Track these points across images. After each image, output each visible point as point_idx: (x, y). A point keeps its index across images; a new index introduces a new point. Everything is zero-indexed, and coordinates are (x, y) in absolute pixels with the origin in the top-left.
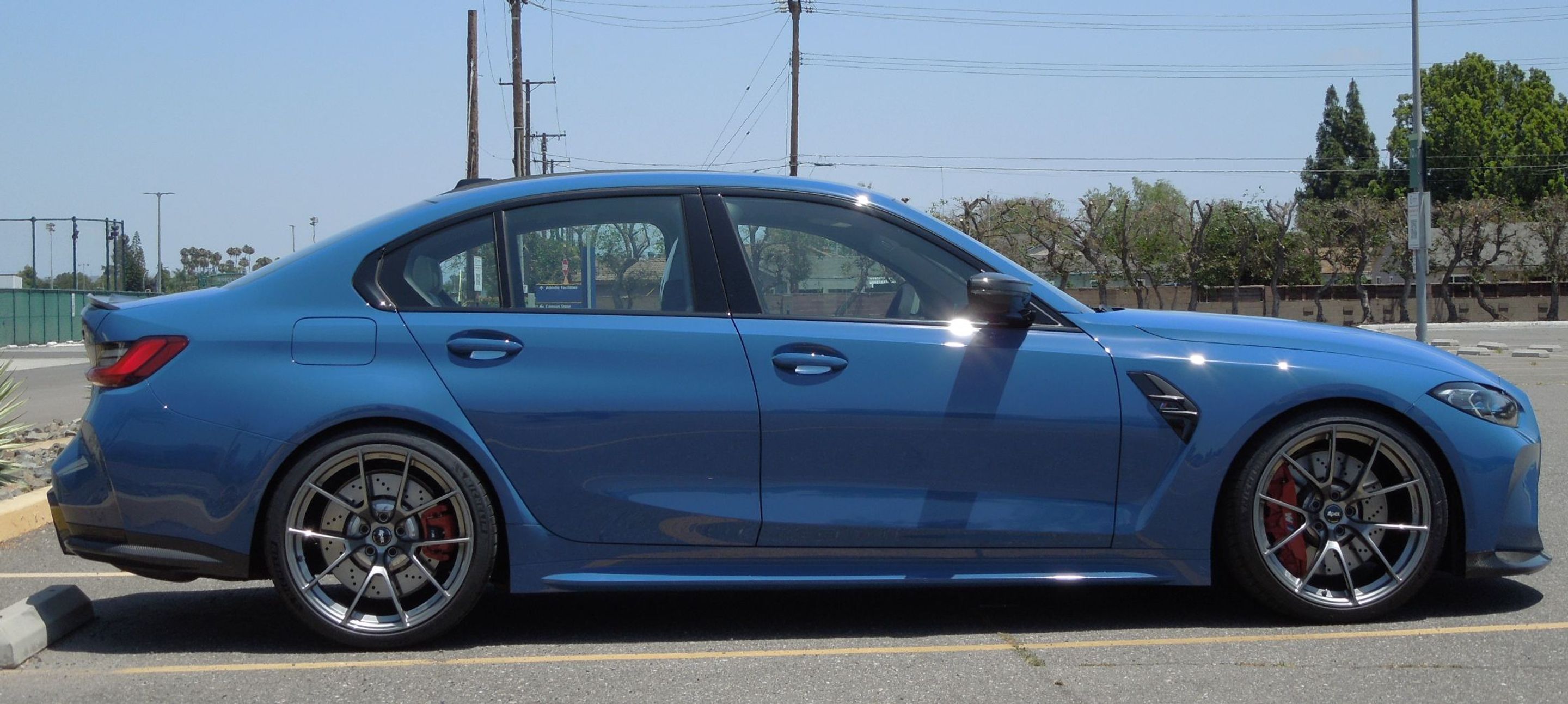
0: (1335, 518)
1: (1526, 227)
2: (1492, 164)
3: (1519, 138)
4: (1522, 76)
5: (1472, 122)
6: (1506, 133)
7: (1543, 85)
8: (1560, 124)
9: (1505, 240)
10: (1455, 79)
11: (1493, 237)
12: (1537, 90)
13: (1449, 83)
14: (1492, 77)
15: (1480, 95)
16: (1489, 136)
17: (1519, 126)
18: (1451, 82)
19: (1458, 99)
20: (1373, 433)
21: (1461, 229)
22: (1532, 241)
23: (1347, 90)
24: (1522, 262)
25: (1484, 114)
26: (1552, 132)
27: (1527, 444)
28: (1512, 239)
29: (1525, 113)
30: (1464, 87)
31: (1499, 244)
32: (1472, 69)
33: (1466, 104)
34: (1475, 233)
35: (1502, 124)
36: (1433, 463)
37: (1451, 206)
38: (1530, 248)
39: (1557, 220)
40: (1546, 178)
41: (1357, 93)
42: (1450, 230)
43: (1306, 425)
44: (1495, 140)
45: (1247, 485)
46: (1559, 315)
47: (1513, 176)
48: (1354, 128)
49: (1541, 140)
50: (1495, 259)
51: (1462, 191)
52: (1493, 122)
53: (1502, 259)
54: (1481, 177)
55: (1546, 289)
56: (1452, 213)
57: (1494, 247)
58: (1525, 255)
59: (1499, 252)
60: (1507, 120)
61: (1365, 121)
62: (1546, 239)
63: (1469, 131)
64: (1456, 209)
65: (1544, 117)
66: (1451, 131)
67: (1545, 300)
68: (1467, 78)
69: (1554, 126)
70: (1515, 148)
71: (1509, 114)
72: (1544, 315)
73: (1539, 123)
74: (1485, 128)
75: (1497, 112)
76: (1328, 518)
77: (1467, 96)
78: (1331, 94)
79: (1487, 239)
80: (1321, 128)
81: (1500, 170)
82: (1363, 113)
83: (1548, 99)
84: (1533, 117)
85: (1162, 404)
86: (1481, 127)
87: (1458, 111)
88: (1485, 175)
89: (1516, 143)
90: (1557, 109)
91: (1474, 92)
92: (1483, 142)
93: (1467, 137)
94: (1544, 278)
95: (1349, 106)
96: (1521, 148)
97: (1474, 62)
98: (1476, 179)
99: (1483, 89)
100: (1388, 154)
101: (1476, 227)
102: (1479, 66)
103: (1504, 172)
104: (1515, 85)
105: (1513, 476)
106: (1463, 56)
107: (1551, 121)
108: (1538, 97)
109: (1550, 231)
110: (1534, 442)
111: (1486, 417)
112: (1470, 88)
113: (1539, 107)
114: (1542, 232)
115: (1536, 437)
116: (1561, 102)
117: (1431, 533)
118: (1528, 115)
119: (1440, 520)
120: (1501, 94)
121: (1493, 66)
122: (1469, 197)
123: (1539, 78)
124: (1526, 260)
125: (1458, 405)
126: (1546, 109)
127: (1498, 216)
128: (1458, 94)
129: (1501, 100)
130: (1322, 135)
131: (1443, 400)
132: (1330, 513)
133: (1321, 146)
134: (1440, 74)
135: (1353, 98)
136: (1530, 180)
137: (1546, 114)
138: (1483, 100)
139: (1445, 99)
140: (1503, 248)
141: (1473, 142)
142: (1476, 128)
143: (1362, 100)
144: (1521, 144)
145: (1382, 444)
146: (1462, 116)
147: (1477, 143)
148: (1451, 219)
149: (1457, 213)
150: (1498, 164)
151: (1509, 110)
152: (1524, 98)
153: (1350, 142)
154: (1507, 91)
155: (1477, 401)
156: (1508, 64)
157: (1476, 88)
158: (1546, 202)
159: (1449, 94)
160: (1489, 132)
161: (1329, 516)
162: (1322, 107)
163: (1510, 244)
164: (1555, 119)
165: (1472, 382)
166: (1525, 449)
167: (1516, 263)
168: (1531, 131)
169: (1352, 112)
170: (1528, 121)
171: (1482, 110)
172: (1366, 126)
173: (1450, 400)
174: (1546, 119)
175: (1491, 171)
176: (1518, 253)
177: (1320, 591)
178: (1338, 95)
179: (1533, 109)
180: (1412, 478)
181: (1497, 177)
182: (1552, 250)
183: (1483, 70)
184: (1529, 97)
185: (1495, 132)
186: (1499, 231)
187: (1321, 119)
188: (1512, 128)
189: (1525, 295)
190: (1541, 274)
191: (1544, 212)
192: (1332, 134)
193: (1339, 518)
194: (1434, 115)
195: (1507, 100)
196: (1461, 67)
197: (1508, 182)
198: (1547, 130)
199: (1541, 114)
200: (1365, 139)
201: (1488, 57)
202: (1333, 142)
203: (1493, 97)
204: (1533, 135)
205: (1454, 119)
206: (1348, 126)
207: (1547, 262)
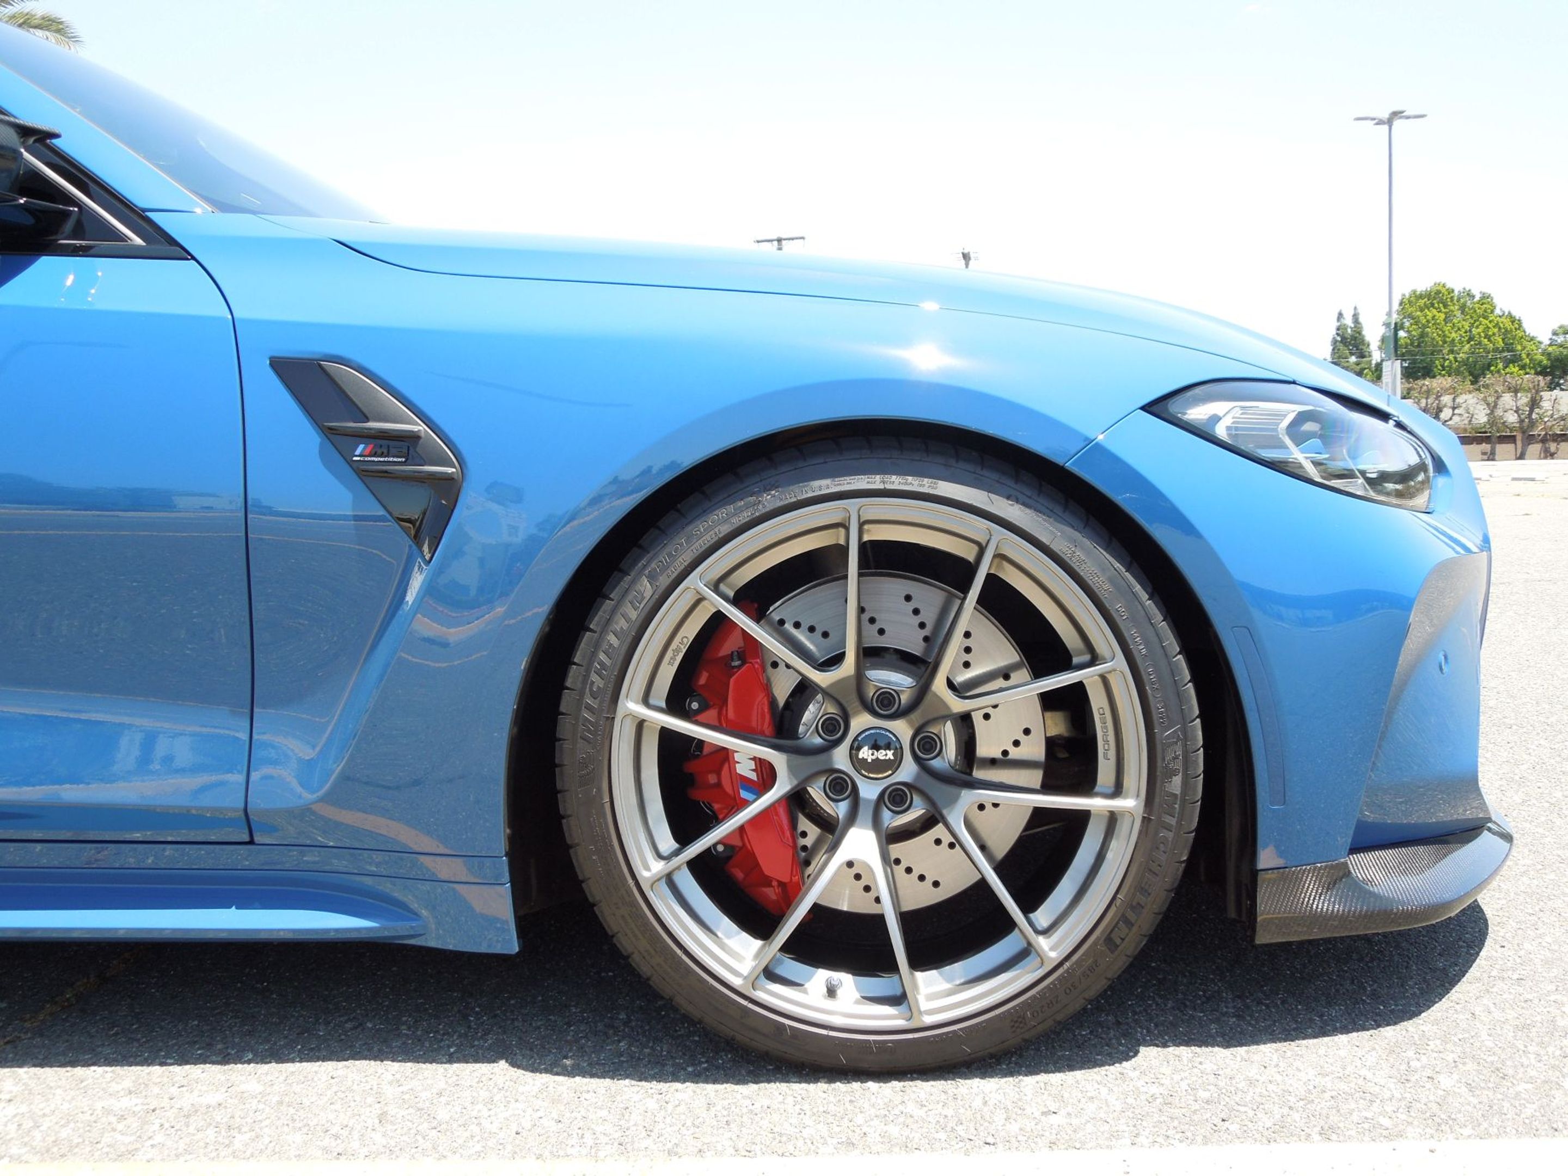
0: (878, 766)
1: (1473, 397)
2: (1451, 357)
3: (1471, 339)
4: (1474, 297)
5: (1437, 328)
6: (1461, 336)
7: (1489, 302)
8: (1500, 328)
9: (1459, 407)
10: (1426, 299)
11: (1450, 404)
12: (1485, 306)
13: (1421, 302)
14: (1452, 298)
15: (1443, 310)
16: (1449, 337)
17: (1470, 331)
18: (1423, 301)
19: (1428, 313)
20: (977, 527)
21: (1427, 398)
22: (1479, 407)
23: (1352, 313)
24: (1470, 421)
25: (1446, 323)
26: (1494, 334)
27: (1455, 555)
28: (1464, 405)
29: (1475, 321)
30: (1432, 305)
31: (1454, 408)
32: (1438, 292)
33: (1433, 317)
34: (1437, 402)
35: (1459, 329)
36: (1157, 616)
37: (1420, 382)
38: (1477, 411)
39: (1496, 392)
40: (1489, 365)
41: (1358, 314)
42: (1419, 400)
43: (770, 500)
44: (1453, 340)
45: (594, 677)
46: (1496, 457)
47: (1466, 365)
48: (1356, 338)
49: (1486, 340)
50: (1451, 419)
51: (1428, 372)
52: (1452, 329)
53: (1456, 419)
54: (1443, 366)
55: (1487, 440)
56: (1421, 388)
57: (1451, 411)
58: (1473, 415)
59: (1453, 414)
60: (1463, 327)
61: (1364, 333)
62: (1488, 404)
63: (1435, 335)
64: (1424, 385)
65: (1488, 324)
66: (1423, 335)
67: (1486, 447)
68: (1435, 298)
69: (1496, 330)
70: (1468, 346)
71: (1464, 323)
72: (1486, 457)
73: (1485, 328)
74: (1447, 332)
75: (1455, 321)
76: (859, 764)
77: (1434, 311)
78: (1340, 315)
79: (1445, 406)
80: (1334, 338)
81: (1456, 361)
82: (1362, 327)
83: (1492, 312)
84: (1480, 324)
85: (361, 447)
86: (1443, 332)
87: (1428, 321)
88: (1446, 364)
89: (1468, 343)
90: (1498, 318)
91: (1439, 308)
92: (1445, 342)
93: (1433, 339)
94: (1485, 432)
95: (1353, 323)
96: (1471, 346)
97: (1440, 288)
98: (1440, 367)
99: (1445, 306)
100: (1379, 352)
101: (1438, 397)
102: (1444, 290)
103: (1460, 362)
104: (1469, 303)
105: (1411, 644)
106: (1433, 284)
107: (1494, 327)
108: (1485, 311)
109: (1491, 400)
110: (1475, 549)
111: (1335, 483)
112: (1436, 305)
113: (1486, 318)
114: (1485, 399)
115: (1479, 541)
116: (1501, 314)
117: (1146, 820)
118: (1477, 323)
119: (1176, 783)
120: (1458, 310)
121: (1453, 291)
122: (1434, 377)
123: (1486, 298)
124: (1473, 420)
125: (1248, 447)
126: (1491, 319)
127: (1453, 391)
128: (1428, 309)
129: (1458, 313)
130: (1335, 342)
131: (1203, 433)
132: (866, 753)
133: (1333, 349)
134: (1416, 296)
135: (1356, 318)
136: (1477, 366)
137: (1490, 322)
138: (1446, 313)
139: (1419, 313)
140: (1456, 411)
141: (1437, 342)
142: (1440, 333)
143: (1361, 319)
144: (1472, 343)
145: (1001, 557)
146: (1430, 325)
147: (1441, 343)
148: (1419, 393)
149: (1425, 388)
150: (1455, 358)
151: (1464, 320)
152: (1475, 311)
153: (1354, 347)
154: (1463, 308)
155: (1310, 436)
156: (1464, 289)
157: (1441, 305)
158: (1488, 379)
159: (1422, 310)
160: (1449, 335)
161: (865, 760)
162: (1336, 324)
163: (1462, 409)
164: (1497, 325)
165: (1294, 383)
166: (1444, 569)
167: (1466, 422)
168: (1479, 334)
169: (1355, 327)
170: (1477, 327)
171: (1444, 320)
172: (1364, 336)
173: (1221, 431)
174: (1490, 325)
175: (1451, 362)
176: (1467, 415)
177: (822, 976)
178: (1345, 316)
179: (1481, 319)
180: (1094, 659)
181: (1454, 366)
182: (1492, 412)
183: (1446, 293)
184: (1478, 311)
185: (1454, 335)
186: (1454, 400)
187: (1334, 332)
188: (1466, 332)
189: (1472, 444)
190: (1483, 430)
191: (1486, 386)
192: (1341, 342)
193: (894, 765)
194: (1411, 325)
195: (1462, 313)
196: (1431, 292)
197: (1462, 369)
198: (1490, 333)
199: (1487, 322)
200: (1364, 344)
201: (1449, 285)
202: (1341, 347)
203: (1453, 311)
204: (1480, 337)
205: (1425, 327)
206: (1352, 336)
207: (1489, 420)
